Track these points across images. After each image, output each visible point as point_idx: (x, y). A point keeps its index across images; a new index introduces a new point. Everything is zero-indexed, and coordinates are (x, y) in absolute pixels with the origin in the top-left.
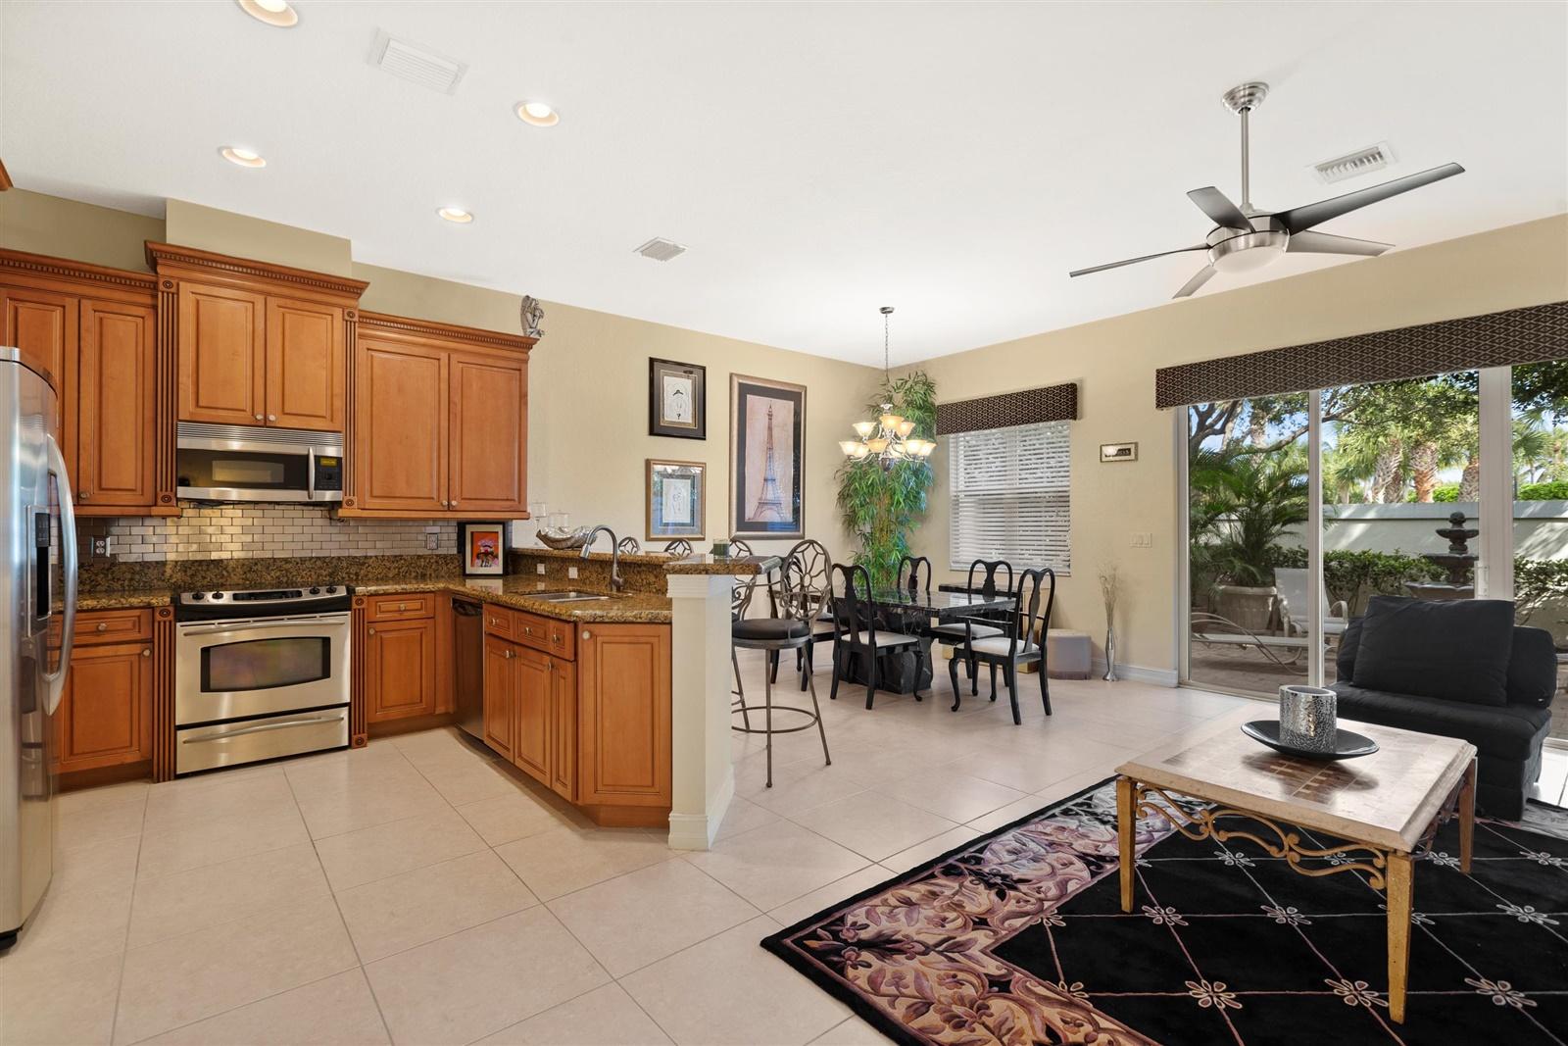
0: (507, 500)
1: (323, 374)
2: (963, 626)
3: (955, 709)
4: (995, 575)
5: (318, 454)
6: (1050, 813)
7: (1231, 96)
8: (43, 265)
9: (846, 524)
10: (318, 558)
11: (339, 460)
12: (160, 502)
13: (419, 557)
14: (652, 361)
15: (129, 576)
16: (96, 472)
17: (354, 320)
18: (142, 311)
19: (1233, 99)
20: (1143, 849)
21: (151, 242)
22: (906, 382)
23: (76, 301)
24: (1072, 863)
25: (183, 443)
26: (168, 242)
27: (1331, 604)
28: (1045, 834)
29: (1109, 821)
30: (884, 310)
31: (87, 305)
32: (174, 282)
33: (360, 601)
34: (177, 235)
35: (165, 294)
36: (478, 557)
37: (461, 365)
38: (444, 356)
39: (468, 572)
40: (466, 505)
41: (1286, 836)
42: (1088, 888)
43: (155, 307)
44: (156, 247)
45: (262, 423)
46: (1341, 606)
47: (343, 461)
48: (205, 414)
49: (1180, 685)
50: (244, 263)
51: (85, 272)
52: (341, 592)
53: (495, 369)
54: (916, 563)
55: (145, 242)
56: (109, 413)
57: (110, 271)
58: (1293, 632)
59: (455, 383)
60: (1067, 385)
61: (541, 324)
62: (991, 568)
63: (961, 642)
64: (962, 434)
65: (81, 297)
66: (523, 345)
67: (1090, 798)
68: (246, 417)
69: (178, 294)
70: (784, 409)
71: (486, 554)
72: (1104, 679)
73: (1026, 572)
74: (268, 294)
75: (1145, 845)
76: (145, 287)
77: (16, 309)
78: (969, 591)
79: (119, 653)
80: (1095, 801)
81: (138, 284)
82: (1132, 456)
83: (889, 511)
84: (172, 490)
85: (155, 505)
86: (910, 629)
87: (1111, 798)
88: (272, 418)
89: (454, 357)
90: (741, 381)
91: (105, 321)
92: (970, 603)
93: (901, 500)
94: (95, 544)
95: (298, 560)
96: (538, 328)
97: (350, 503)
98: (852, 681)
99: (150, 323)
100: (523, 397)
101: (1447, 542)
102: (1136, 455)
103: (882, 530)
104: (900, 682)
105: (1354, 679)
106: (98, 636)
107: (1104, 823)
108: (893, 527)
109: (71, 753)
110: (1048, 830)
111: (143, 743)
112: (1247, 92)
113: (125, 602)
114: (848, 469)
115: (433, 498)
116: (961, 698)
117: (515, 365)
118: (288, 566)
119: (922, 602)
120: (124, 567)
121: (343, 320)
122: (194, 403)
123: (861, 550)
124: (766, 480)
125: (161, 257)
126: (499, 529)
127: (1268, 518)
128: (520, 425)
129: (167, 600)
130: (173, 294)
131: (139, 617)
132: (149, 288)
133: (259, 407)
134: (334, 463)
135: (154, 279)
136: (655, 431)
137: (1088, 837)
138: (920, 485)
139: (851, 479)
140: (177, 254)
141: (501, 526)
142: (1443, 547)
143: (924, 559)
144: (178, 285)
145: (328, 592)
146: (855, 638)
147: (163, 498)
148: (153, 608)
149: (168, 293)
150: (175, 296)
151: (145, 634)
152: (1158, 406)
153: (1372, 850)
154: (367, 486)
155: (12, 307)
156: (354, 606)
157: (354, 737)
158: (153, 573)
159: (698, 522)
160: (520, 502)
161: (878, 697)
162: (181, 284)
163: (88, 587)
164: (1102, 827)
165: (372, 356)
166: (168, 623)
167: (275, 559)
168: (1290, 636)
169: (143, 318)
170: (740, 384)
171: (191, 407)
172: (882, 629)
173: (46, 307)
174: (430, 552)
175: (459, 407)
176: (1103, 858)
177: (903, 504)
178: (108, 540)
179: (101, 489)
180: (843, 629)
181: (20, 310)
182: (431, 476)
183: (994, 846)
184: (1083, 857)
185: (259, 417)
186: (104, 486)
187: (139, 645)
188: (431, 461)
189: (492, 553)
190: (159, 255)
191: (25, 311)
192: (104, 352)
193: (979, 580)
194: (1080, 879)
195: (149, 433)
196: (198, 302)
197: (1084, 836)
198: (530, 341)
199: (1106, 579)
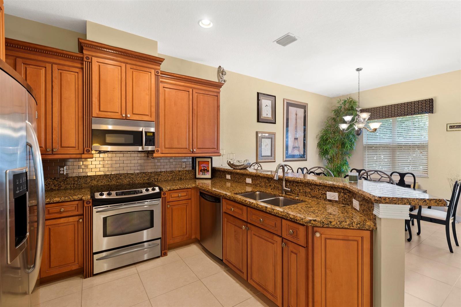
0: (213, 148)
1: (148, 97)
3: (409, 240)
4: (405, 177)
5: (146, 131)
8: (36, 48)
10: (144, 173)
11: (154, 133)
12: (85, 152)
13: (179, 171)
14: (258, 93)
15: (73, 182)
16: (60, 140)
17: (158, 74)
18: (77, 70)
21: (81, 39)
23: (50, 65)
25: (95, 127)
26: (87, 39)
30: (358, 70)
31: (55, 67)
32: (90, 57)
33: (165, 194)
34: (90, 37)
35: (86, 62)
36: (201, 171)
37: (197, 94)
38: (191, 90)
39: (197, 177)
40: (199, 151)
43: (82, 69)
44: (82, 41)
45: (124, 118)
47: (155, 133)
48: (103, 114)
50: (117, 49)
51: (54, 52)
52: (157, 190)
53: (209, 96)
54: (359, 172)
55: (78, 39)
56: (64, 114)
57: (64, 52)
59: (195, 102)
60: (430, 99)
61: (225, 78)
62: (402, 175)
65: (52, 64)
66: (218, 86)
68: (118, 116)
69: (92, 62)
70: (301, 112)
71: (204, 170)
74: (127, 63)
76: (78, 60)
77: (26, 68)
79: (69, 221)
81: (75, 58)
84: (90, 147)
85: (83, 153)
88: (129, 116)
89: (194, 90)
90: (287, 101)
91: (62, 74)
94: (60, 169)
95: (137, 174)
96: (224, 79)
97: (158, 151)
99: (80, 75)
100: (218, 107)
106: (61, 214)
109: (50, 267)
111: (79, 260)
113: (71, 198)
115: (187, 148)
117: (215, 94)
118: (133, 176)
120: (71, 179)
121: (155, 75)
122: (98, 109)
124: (295, 139)
125: (85, 46)
126: (209, 160)
128: (217, 118)
129: (89, 197)
130: (90, 62)
131: (77, 204)
132: (80, 60)
133: (123, 111)
134: (152, 134)
135: (82, 56)
136: (260, 120)
140: (91, 45)
141: (210, 159)
143: (363, 170)
144: (92, 58)
145: (152, 190)
147: (87, 150)
148: (83, 201)
149: (88, 62)
150: (90, 63)
151: (80, 212)
154: (163, 144)
155: (24, 68)
156: (162, 196)
157: (163, 252)
158: (82, 181)
159: (273, 155)
160: (217, 149)
162: (93, 58)
163: (57, 188)
165: (165, 90)
166: (89, 207)
167: (128, 174)
169: (78, 73)
170: (287, 102)
171: (97, 111)
173: (38, 67)
174: (183, 169)
175: (196, 111)
178: (65, 167)
179: (61, 147)
181: (28, 69)
182: (186, 139)
185: (124, 115)
186: (63, 146)
187: (78, 217)
188: (186, 133)
189: (206, 170)
190: (84, 45)
191: (30, 69)
192: (62, 87)
195: (81, 123)
196: (99, 66)
198: (221, 84)
199: (452, 180)
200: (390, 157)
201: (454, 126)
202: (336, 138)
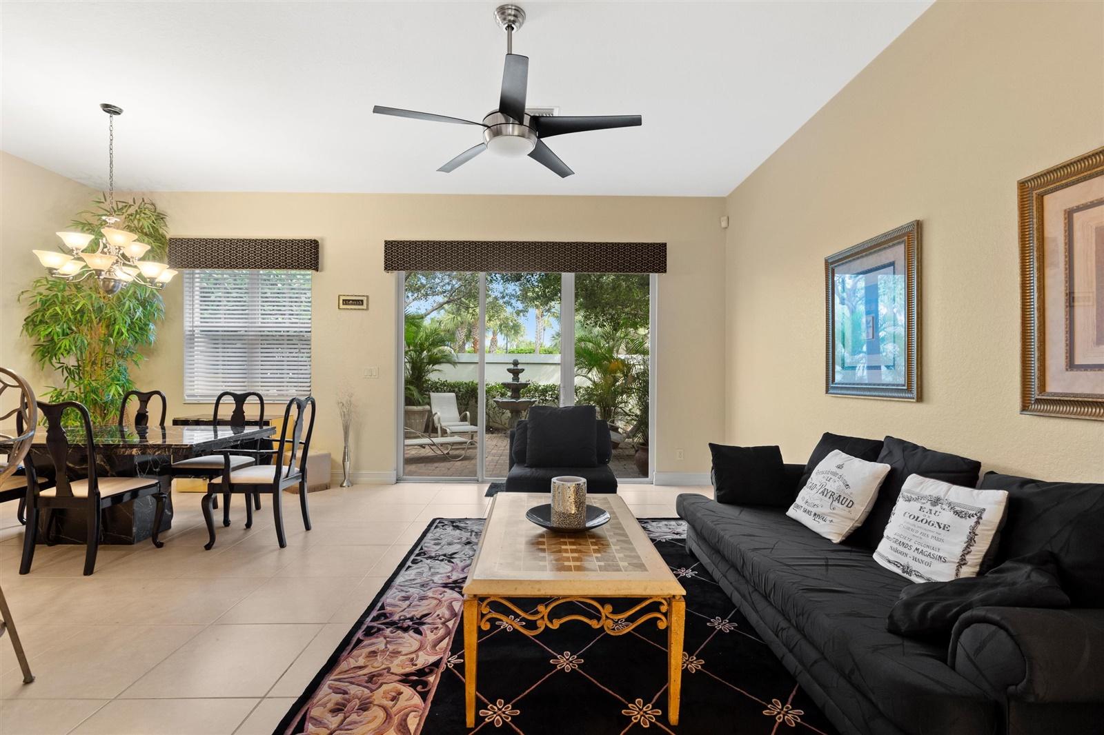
2: (221, 458)
3: (208, 547)
4: (244, 405)
6: (355, 639)
7: (502, 10)
9: (39, 356)
19: (503, 13)
20: (448, 644)
22: (130, 206)
24: (400, 693)
27: (460, 414)
28: (361, 668)
29: (409, 626)
30: (108, 109)
41: (603, 607)
42: (427, 716)
46: (466, 414)
49: (398, 481)
54: (145, 398)
58: (444, 433)
60: (311, 241)
62: (240, 400)
63: (218, 476)
64: (197, 271)
67: (382, 607)
72: (341, 486)
73: (292, 402)
75: (447, 640)
78: (216, 422)
80: (388, 609)
82: (364, 306)
83: (106, 342)
86: (145, 469)
87: (400, 600)
92: (216, 435)
93: (124, 330)
98: (53, 540)
101: (511, 376)
102: (367, 305)
103: (94, 363)
104: (131, 530)
105: (527, 461)
107: (406, 630)
108: (109, 360)
110: (361, 662)
112: (513, 13)
114: (42, 290)
116: (216, 531)
119: (154, 438)
123: (61, 384)
127: (425, 361)
137: (399, 652)
138: (149, 316)
139: (46, 304)
142: (509, 378)
143: (158, 393)
146: (65, 492)
152: (386, 269)
153: (659, 600)
161: (102, 556)
164: (406, 635)
168: (442, 436)
172: (104, 474)
176: (422, 672)
177: (126, 333)
180: (41, 481)
183: (315, 712)
184: (405, 679)
193: (227, 411)
194: (415, 709)
197: (396, 653)
199: (343, 405)
200: (245, 361)
201: (349, 300)
202: (77, 304)
